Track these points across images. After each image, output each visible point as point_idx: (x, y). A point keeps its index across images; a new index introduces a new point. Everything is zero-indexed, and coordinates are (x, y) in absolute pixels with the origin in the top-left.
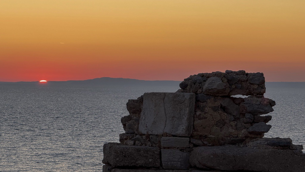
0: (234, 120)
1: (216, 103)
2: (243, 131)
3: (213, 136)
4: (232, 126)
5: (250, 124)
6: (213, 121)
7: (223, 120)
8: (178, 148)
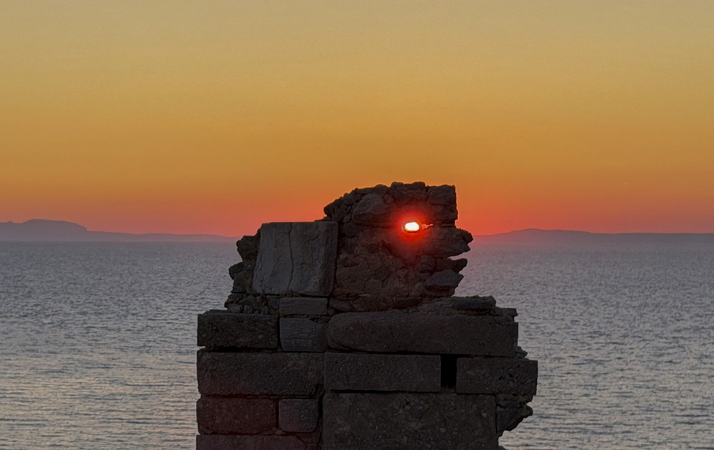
0: (402, 268)
1: (374, 238)
2: (416, 286)
3: (369, 295)
4: (400, 278)
5: (428, 274)
6: (369, 270)
7: (386, 267)
8: (308, 316)
